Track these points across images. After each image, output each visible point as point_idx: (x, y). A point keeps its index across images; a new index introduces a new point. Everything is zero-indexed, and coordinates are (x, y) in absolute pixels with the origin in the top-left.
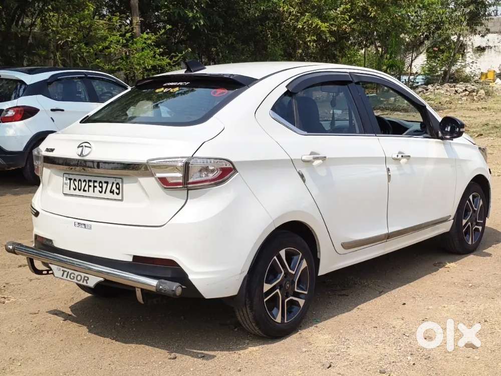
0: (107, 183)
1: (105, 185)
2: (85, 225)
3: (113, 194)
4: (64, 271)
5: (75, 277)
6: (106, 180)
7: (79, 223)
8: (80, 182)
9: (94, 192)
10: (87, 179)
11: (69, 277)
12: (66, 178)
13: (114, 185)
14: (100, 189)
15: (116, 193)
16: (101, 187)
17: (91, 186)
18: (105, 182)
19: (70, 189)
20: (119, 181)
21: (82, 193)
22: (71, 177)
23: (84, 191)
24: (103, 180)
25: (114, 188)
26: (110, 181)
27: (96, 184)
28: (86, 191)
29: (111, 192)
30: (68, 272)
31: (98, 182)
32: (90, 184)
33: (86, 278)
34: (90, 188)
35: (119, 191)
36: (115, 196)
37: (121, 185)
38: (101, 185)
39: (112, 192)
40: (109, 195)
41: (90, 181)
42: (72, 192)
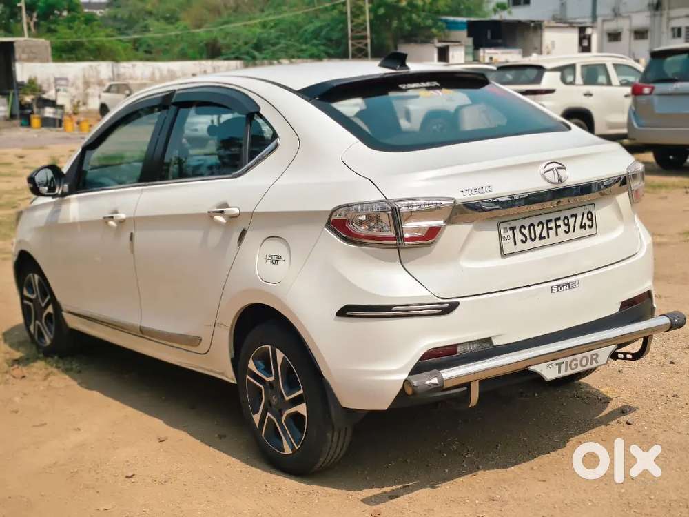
0: (575, 216)
1: (572, 220)
2: (568, 284)
3: (585, 229)
4: (559, 365)
5: (579, 362)
6: (573, 211)
7: (558, 286)
8: (532, 228)
9: (557, 235)
10: (543, 219)
11: (569, 368)
12: (505, 228)
13: (585, 216)
14: (566, 228)
15: (589, 225)
16: (568, 225)
17: (551, 228)
18: (572, 216)
19: (515, 244)
20: (590, 208)
21: (538, 243)
22: (513, 224)
23: (541, 238)
24: (568, 213)
25: (585, 220)
26: (579, 212)
27: (559, 223)
28: (544, 237)
29: (581, 227)
30: (566, 362)
31: (562, 218)
32: (549, 226)
33: (594, 357)
34: (550, 231)
35: (592, 222)
36: (588, 231)
37: (593, 212)
38: (566, 222)
39: (583, 227)
40: (579, 232)
41: (548, 221)
42: (520, 246)
